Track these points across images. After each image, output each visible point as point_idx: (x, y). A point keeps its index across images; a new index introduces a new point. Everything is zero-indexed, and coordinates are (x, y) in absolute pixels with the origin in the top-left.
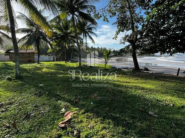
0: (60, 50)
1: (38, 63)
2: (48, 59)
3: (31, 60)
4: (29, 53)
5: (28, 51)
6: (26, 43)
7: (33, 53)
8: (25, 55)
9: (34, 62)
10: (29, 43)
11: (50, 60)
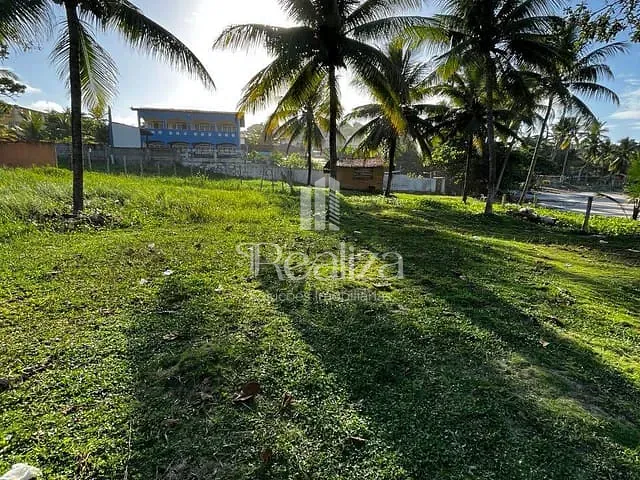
0: (460, 159)
1: (387, 195)
2: (419, 188)
3: (374, 188)
4: (372, 168)
5: (369, 163)
6: (366, 142)
7: (380, 168)
8: (363, 173)
9: (378, 192)
10: (372, 143)
11: (427, 189)
